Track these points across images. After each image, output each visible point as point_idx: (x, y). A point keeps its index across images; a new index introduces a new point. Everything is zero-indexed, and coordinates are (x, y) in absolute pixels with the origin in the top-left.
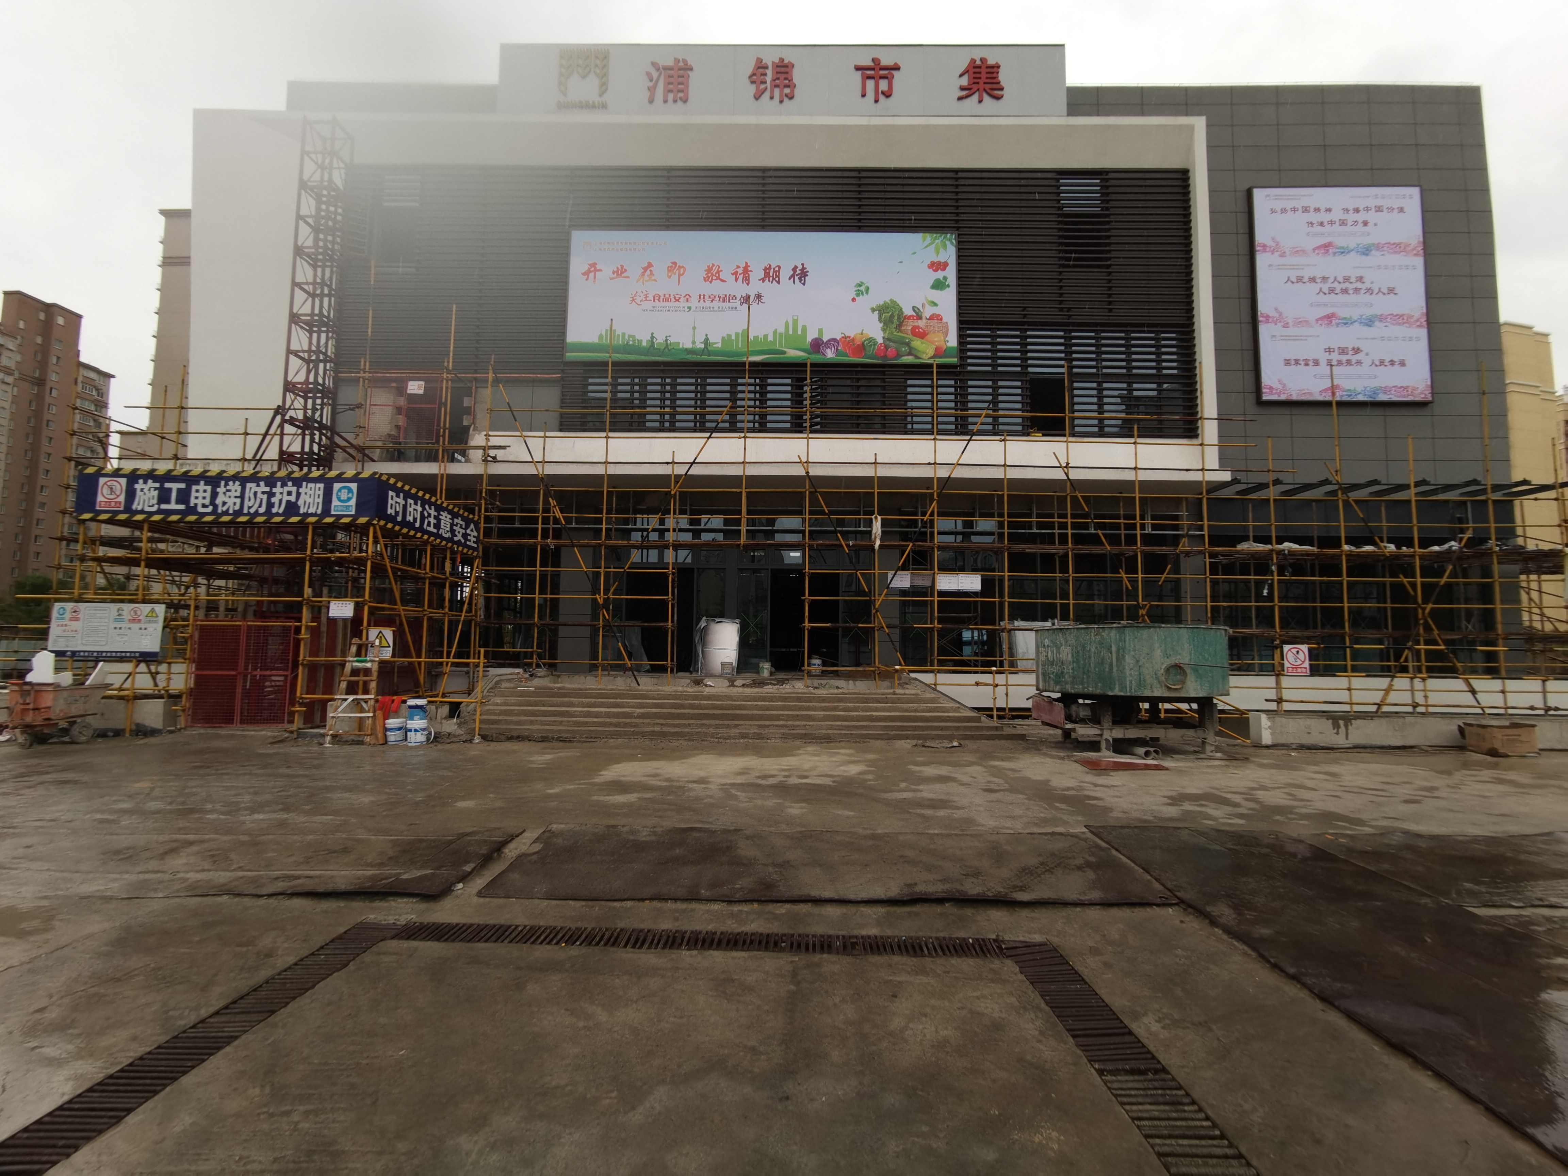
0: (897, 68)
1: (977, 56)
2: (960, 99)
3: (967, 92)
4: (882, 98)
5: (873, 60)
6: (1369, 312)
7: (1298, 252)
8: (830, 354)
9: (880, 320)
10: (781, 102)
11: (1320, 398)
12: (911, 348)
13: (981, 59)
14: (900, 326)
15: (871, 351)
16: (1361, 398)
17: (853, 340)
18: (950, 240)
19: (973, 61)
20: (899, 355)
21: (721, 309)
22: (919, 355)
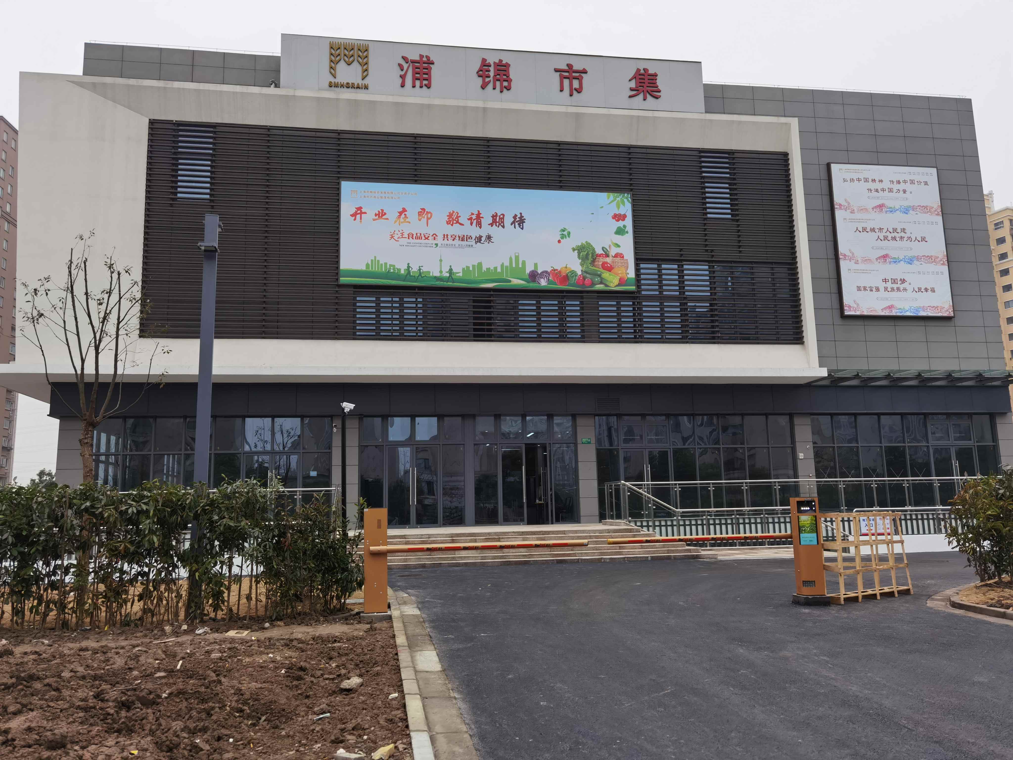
0: (585, 72)
1: (642, 66)
2: (630, 97)
3: (636, 91)
4: (575, 92)
5: (568, 65)
6: (910, 254)
7: (863, 210)
8: (543, 283)
9: (579, 257)
10: (501, 92)
11: (883, 314)
12: (602, 279)
13: (644, 69)
14: (594, 261)
15: (573, 280)
16: (908, 314)
17: (560, 272)
18: (627, 198)
19: (638, 70)
20: (593, 284)
21: (460, 246)
22: (607, 283)
